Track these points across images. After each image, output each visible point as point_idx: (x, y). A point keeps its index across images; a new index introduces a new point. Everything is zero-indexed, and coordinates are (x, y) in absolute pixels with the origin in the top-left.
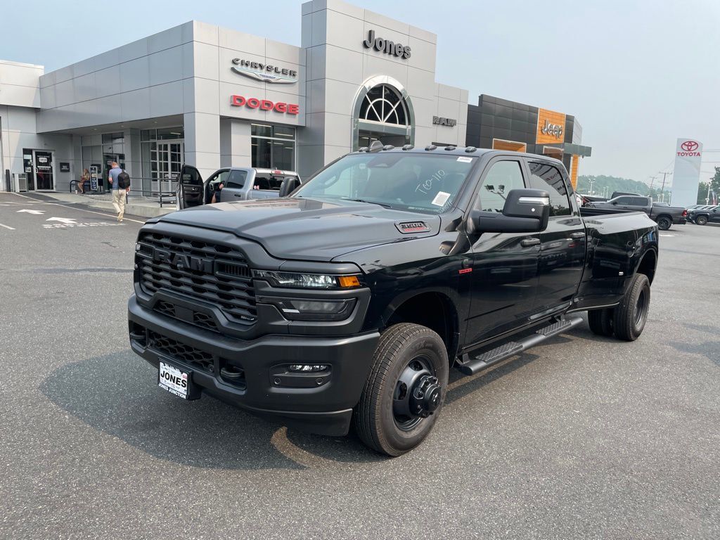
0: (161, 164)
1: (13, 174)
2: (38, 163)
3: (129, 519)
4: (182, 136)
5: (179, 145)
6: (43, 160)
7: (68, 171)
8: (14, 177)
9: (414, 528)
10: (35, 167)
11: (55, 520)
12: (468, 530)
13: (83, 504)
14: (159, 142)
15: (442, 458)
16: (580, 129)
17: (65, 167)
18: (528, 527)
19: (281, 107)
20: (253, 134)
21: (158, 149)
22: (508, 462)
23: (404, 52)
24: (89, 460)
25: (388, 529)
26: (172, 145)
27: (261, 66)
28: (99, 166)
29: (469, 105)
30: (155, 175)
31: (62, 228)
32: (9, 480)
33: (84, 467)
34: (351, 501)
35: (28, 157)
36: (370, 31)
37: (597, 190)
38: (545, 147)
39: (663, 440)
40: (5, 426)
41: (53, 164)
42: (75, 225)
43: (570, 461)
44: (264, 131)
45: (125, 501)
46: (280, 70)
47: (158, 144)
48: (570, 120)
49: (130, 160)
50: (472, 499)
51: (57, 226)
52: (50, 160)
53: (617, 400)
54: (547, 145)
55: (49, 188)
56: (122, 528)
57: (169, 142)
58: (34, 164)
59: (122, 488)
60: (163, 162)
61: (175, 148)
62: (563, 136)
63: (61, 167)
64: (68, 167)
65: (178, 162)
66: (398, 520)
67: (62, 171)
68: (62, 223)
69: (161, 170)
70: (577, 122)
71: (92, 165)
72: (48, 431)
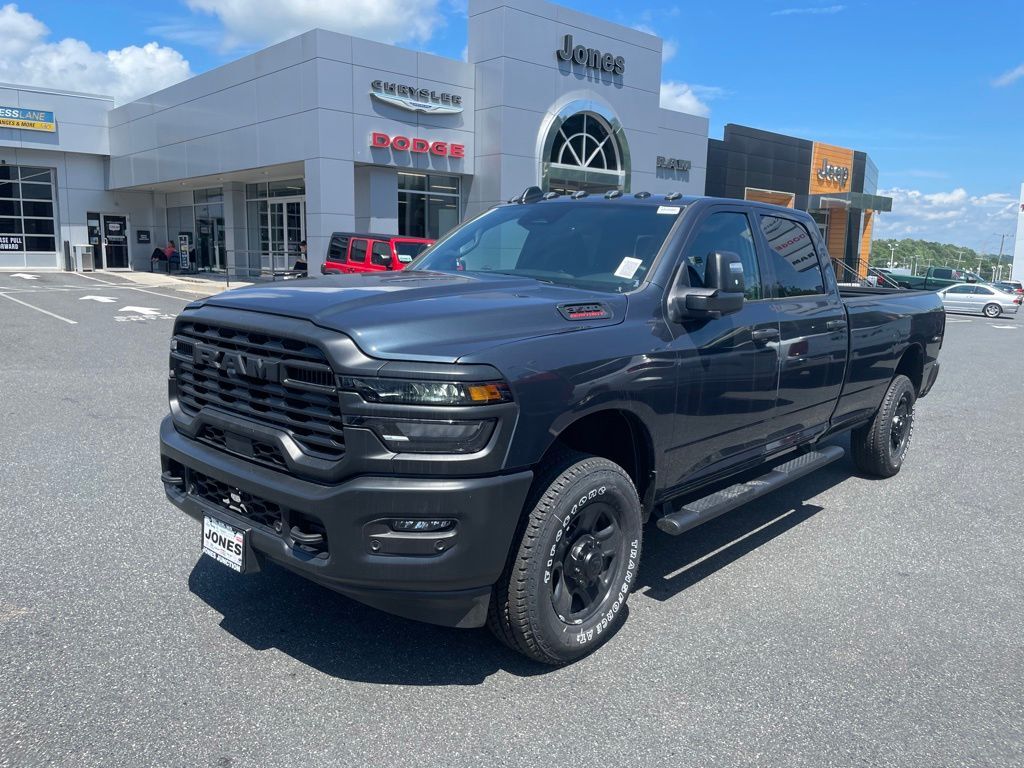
0: (273, 231)
1: (74, 248)
2: (108, 232)
3: (228, 724)
4: (302, 192)
5: (298, 204)
6: (114, 227)
7: (149, 242)
8: (75, 251)
9: (623, 746)
10: (103, 238)
11: (128, 723)
12: (700, 751)
13: (166, 702)
14: (271, 201)
15: (665, 649)
16: (875, 172)
17: (144, 237)
18: (787, 750)
19: (439, 148)
20: (401, 186)
21: (269, 209)
22: (761, 656)
23: (615, 65)
24: (174, 641)
25: (586, 747)
26: (288, 205)
27: (411, 91)
28: (190, 234)
29: (710, 140)
30: (265, 247)
31: (140, 322)
32: (66, 667)
33: (168, 650)
34: (534, 706)
35: (94, 223)
36: (566, 37)
37: (901, 260)
38: (822, 198)
39: (991, 628)
40: (63, 594)
41: (128, 232)
42: (158, 317)
43: (853, 657)
44: (417, 183)
45: (222, 698)
46: (438, 95)
47: (269, 203)
48: (860, 159)
49: (232, 226)
50: (708, 707)
51: (134, 318)
52: (123, 227)
53: (924, 568)
54: (825, 195)
55: (123, 266)
56: (219, 736)
57: (285, 200)
58: (103, 233)
59: (220, 679)
60: (277, 228)
61: (294, 209)
62: (849, 183)
63: (139, 237)
64: (148, 236)
65: (296, 228)
66: (599, 734)
67: (140, 242)
68: (140, 314)
69: (273, 239)
70: (871, 161)
71: (181, 233)
72: (120, 602)
